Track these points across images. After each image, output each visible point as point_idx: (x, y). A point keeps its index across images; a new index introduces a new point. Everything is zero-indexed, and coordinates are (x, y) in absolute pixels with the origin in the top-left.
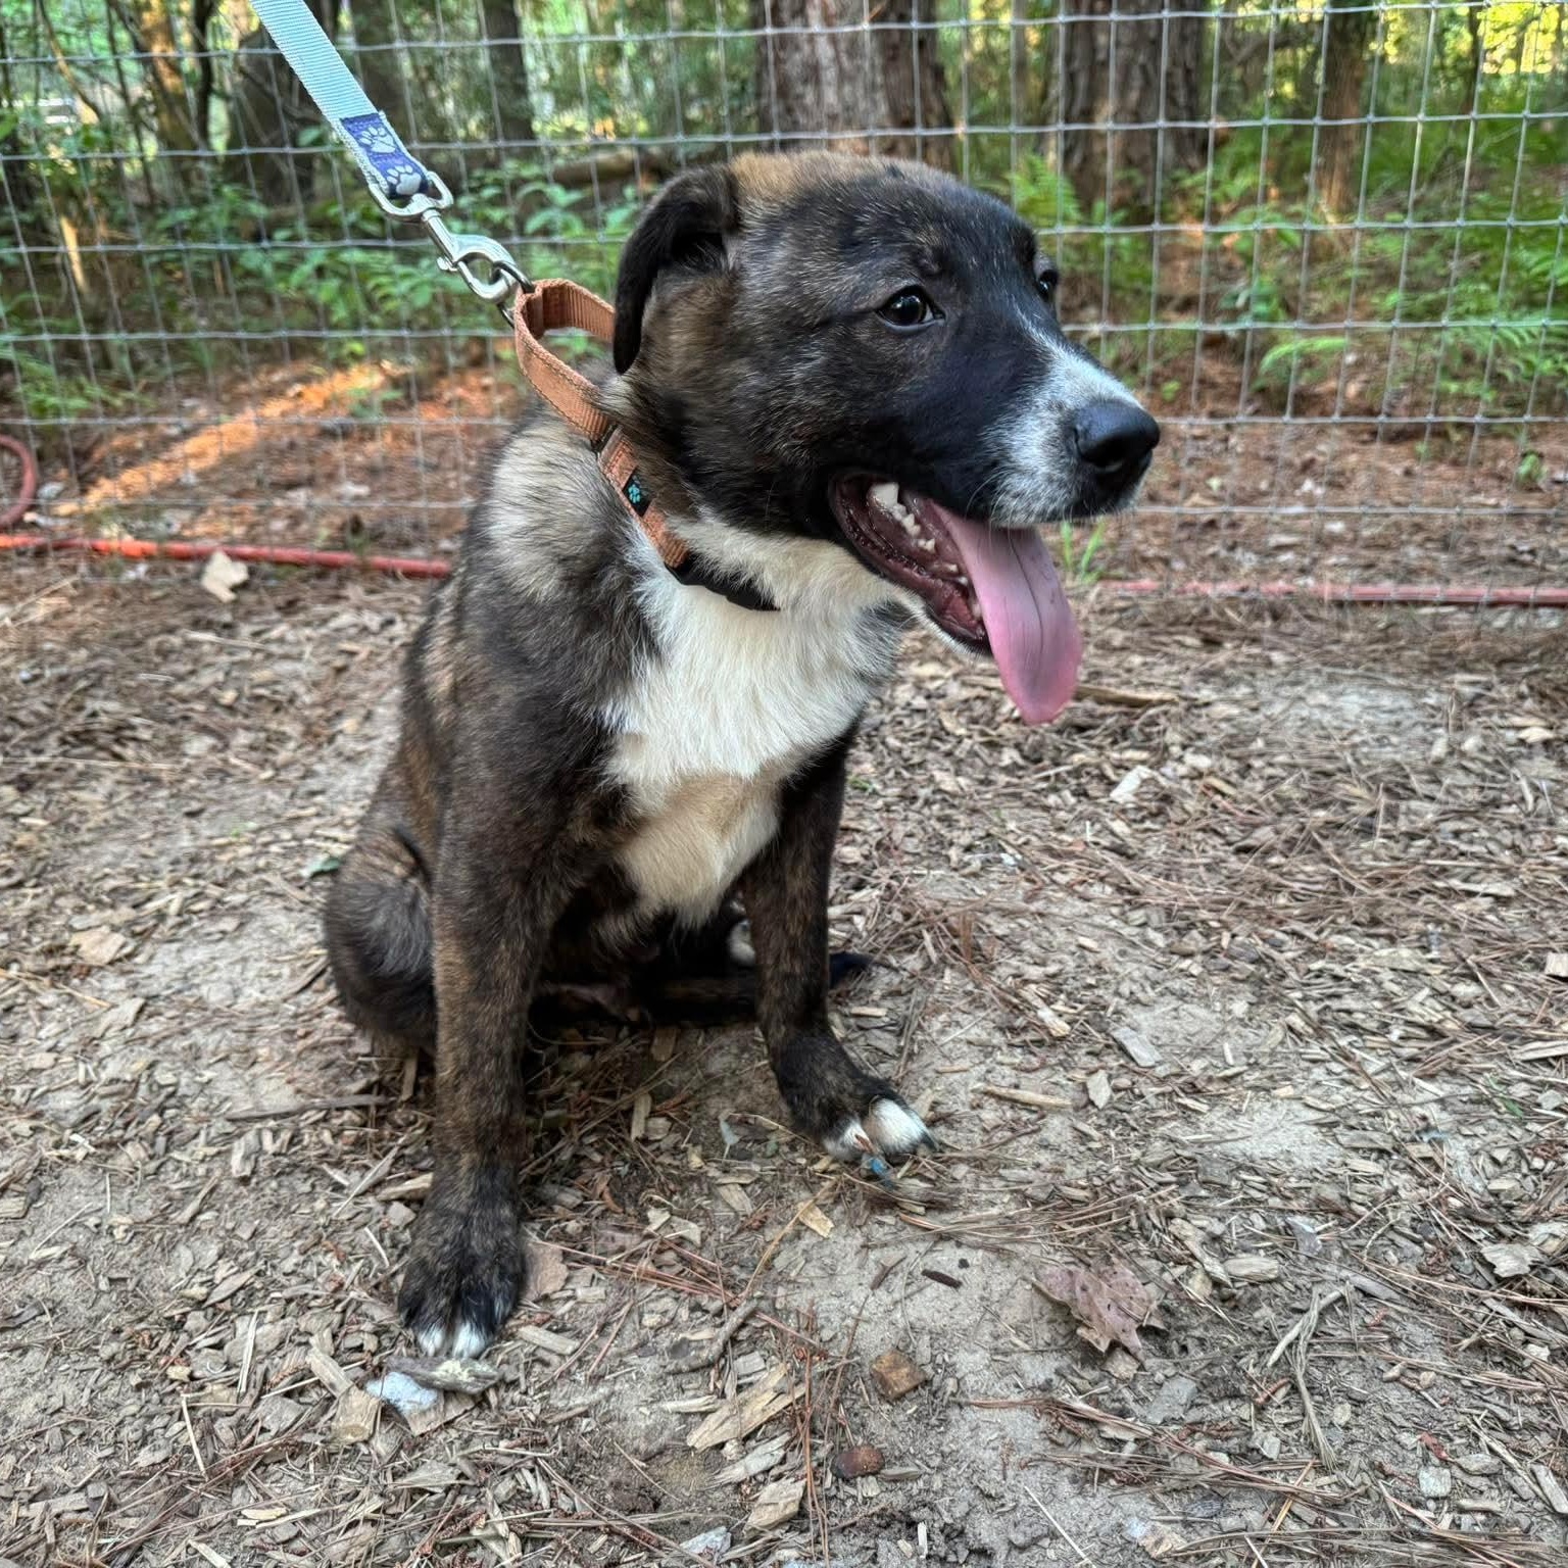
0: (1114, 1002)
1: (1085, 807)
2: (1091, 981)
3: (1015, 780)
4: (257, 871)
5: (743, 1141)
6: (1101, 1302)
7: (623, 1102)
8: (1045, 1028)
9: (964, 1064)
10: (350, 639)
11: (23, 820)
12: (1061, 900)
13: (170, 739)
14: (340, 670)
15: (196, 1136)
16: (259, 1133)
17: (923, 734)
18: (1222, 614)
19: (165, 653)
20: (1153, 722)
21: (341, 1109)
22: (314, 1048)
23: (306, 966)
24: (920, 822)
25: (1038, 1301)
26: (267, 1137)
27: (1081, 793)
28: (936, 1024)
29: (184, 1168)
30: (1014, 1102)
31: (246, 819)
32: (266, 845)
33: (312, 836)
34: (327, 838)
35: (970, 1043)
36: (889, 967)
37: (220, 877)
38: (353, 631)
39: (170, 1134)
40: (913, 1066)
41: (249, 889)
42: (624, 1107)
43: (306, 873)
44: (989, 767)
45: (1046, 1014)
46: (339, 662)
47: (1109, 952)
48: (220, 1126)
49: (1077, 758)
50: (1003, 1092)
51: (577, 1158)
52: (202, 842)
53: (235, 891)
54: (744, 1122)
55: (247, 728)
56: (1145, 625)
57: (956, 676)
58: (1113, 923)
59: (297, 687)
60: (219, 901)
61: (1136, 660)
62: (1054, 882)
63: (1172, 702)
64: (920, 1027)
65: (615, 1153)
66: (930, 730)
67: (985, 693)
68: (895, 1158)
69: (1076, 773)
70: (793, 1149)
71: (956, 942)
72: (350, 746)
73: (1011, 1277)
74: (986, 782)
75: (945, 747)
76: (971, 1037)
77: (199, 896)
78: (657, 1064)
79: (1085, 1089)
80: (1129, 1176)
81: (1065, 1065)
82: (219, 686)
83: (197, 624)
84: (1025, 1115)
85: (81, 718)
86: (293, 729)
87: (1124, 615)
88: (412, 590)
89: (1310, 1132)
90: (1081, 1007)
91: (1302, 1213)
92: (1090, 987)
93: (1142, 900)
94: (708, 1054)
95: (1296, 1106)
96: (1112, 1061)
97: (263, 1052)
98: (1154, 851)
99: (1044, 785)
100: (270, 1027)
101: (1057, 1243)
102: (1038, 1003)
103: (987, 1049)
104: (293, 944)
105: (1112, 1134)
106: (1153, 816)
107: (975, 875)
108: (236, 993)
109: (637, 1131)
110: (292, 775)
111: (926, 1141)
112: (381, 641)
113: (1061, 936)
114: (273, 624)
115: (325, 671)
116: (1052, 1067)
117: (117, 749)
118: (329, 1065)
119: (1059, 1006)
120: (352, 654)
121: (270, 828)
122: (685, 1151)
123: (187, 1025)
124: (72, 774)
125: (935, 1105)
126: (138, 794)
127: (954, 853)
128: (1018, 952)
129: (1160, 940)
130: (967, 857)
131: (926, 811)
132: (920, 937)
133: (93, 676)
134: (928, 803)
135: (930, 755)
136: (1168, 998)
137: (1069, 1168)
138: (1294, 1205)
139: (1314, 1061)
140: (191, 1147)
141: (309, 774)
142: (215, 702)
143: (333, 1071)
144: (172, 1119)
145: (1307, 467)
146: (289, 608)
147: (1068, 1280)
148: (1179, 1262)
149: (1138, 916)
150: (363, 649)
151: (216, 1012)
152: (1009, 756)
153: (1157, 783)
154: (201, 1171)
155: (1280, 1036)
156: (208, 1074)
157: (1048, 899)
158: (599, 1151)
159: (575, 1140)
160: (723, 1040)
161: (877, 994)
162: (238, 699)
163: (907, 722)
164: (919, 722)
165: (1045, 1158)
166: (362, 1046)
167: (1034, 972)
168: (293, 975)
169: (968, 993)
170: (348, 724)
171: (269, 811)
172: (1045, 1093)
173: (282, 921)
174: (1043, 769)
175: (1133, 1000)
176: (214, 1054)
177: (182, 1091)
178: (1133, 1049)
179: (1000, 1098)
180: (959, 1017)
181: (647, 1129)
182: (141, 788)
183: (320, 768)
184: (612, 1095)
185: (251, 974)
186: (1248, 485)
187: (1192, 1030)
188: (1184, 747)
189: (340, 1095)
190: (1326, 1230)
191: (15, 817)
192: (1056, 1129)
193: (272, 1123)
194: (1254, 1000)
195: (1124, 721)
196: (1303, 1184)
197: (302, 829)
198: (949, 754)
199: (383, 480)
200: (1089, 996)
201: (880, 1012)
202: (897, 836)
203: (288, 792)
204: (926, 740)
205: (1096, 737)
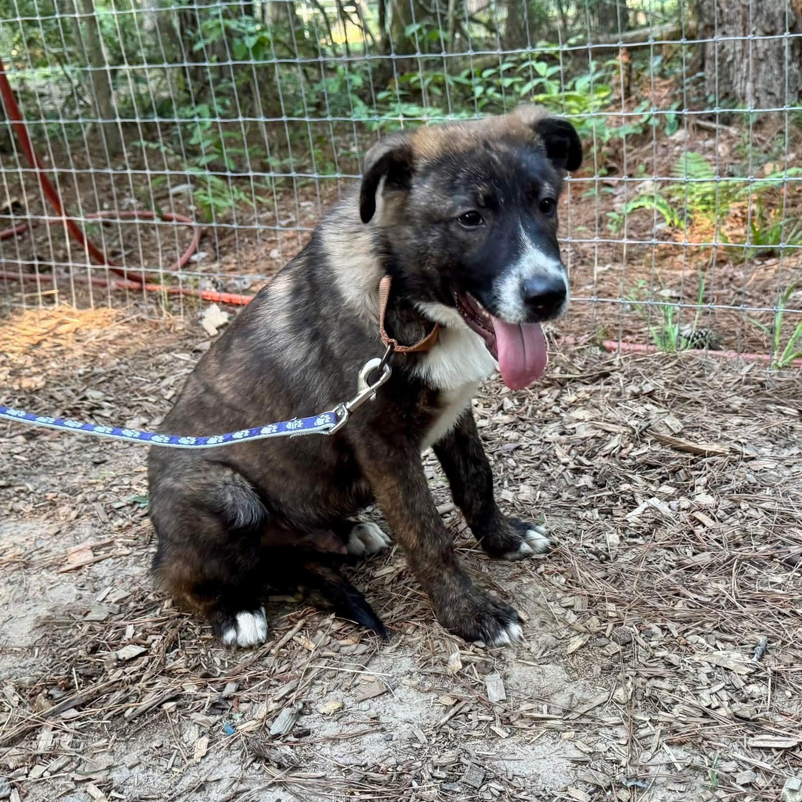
11: (16, 457)
17: (538, 459)
32: (113, 486)
33: (138, 484)
49: (624, 487)
52: (85, 480)
66: (544, 457)
67: (601, 434)
69: (616, 497)
75: (547, 470)
89: (565, 766)
99: (589, 503)
121: (122, 476)
133: (109, 376)
197: (136, 479)
204: (537, 463)
205: (653, 474)
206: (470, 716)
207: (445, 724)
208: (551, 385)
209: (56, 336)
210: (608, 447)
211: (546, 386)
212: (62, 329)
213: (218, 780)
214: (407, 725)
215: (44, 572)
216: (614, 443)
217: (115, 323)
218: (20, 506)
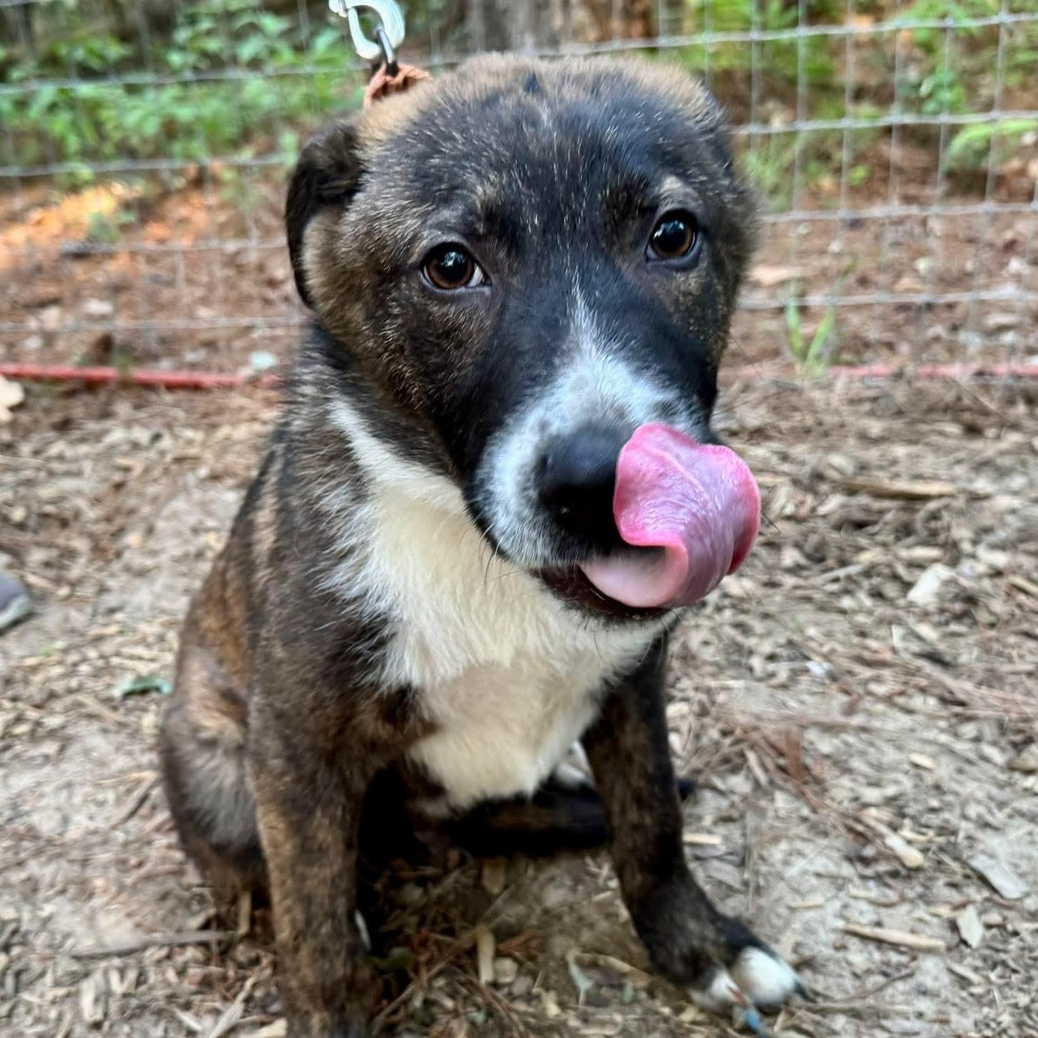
0: (965, 827)
1: (882, 610)
2: (935, 803)
3: (801, 582)
4: (70, 691)
5: (599, 986)
7: (464, 940)
8: (897, 858)
9: (817, 899)
10: (125, 454)
12: (884, 714)
14: (119, 486)
15: (42, 974)
16: (106, 973)
18: (975, 399)
20: (935, 516)
21: (183, 946)
22: (149, 878)
23: (129, 791)
24: (713, 629)
26: (114, 977)
27: (877, 595)
28: (777, 853)
29: (36, 1012)
30: (880, 943)
31: (52, 639)
32: (75, 665)
33: (118, 654)
34: (132, 657)
35: (818, 875)
36: (714, 789)
37: (38, 698)
38: (125, 448)
39: (18, 975)
40: (763, 901)
41: (66, 710)
42: (467, 946)
43: (117, 693)
44: (770, 569)
45: (895, 842)
46: (117, 477)
47: (943, 770)
48: (66, 965)
49: (866, 558)
50: (867, 931)
51: (427, 1003)
52: (13, 663)
53: (52, 713)
54: (594, 965)
55: (39, 545)
56: (899, 413)
58: (944, 738)
59: (81, 503)
60: (38, 724)
61: (900, 451)
62: (870, 693)
63: (952, 496)
64: (762, 858)
65: (466, 998)
68: (768, 1010)
69: (867, 573)
70: (651, 994)
71: (782, 762)
72: (139, 561)
74: (772, 585)
76: (820, 869)
77: (19, 719)
78: (490, 899)
79: (954, 927)
80: (1020, 1025)
81: (926, 899)
82: (10, 504)
84: (894, 958)
86: (81, 544)
87: (876, 403)
88: (176, 405)
90: (931, 833)
92: (933, 810)
93: (969, 712)
94: (542, 887)
96: (976, 893)
97: (99, 883)
98: (968, 655)
99: (835, 587)
100: (103, 856)
102: (883, 829)
103: (839, 883)
104: (114, 768)
106: (958, 617)
107: (784, 687)
108: (66, 821)
109: (486, 975)
110: (87, 591)
111: (800, 990)
112: (152, 455)
113: (891, 755)
114: (49, 443)
115: (104, 488)
116: (912, 901)
118: (164, 897)
119: (907, 833)
120: (127, 469)
121: (76, 647)
122: (538, 997)
123: (23, 855)
125: (797, 947)
127: (757, 662)
128: (848, 771)
129: (998, 756)
130: (771, 667)
131: (718, 618)
132: (742, 755)
136: (1018, 821)
137: (954, 1017)
140: (39, 987)
141: (103, 590)
142: (7, 519)
143: (170, 903)
144: (19, 958)
145: (1010, 247)
146: (64, 426)
149: (969, 730)
150: (137, 463)
151: (50, 842)
152: (790, 557)
153: (957, 583)
154: (53, 1014)
156: (48, 909)
157: (869, 714)
158: (452, 996)
159: (425, 983)
160: (553, 870)
161: (708, 821)
162: (27, 517)
165: (925, 1005)
166: (192, 876)
167: (871, 795)
168: (119, 801)
169: (804, 820)
170: (133, 539)
171: (73, 631)
172: (913, 931)
173: (100, 744)
174: (830, 569)
175: (982, 824)
176: (52, 886)
177: (24, 927)
178: (996, 880)
179: (864, 938)
180: (799, 845)
181: (496, 972)
183: (111, 583)
184: (451, 932)
185: (77, 800)
186: (954, 267)
188: (975, 542)
189: (179, 931)
192: (931, 971)
193: (117, 962)
195: (905, 517)
197: (107, 648)
199: (124, 298)
200: (935, 820)
201: (715, 840)
203: (89, 610)
205: (878, 533)
210: (777, 507)
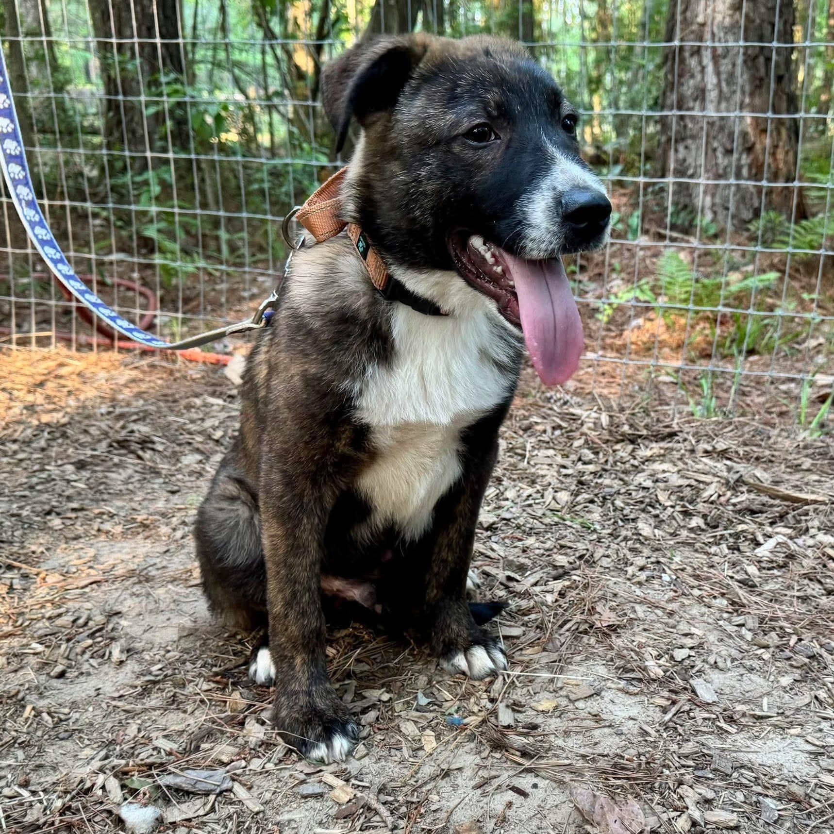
1: (734, 556)
3: (694, 536)
6: (611, 818)
8: (647, 672)
11: (73, 484)
12: (691, 606)
13: (174, 453)
17: (642, 502)
19: (188, 407)
20: (805, 514)
24: (617, 550)
25: (575, 814)
27: (735, 548)
44: (679, 526)
45: (652, 664)
49: (740, 527)
52: (170, 506)
57: (679, 471)
61: (814, 478)
62: (690, 594)
66: (647, 500)
67: (694, 483)
69: (736, 536)
73: (562, 798)
75: (654, 512)
82: (215, 428)
83: (213, 394)
85: (124, 433)
89: (803, 757)
91: (774, 798)
93: (745, 611)
95: (800, 741)
99: (711, 540)
101: (601, 785)
102: (648, 657)
105: (665, 735)
106: (780, 567)
107: (640, 584)
117: (140, 453)
119: (661, 662)
124: (110, 464)
126: (145, 479)
127: (630, 570)
129: (749, 636)
130: (639, 573)
131: (623, 544)
133: (141, 414)
134: (626, 539)
135: (643, 515)
136: (740, 669)
138: (770, 793)
139: (825, 718)
142: (210, 437)
147: (592, 799)
148: (676, 810)
149: (739, 620)
152: (696, 522)
153: (788, 547)
155: (807, 701)
157: (682, 603)
162: (223, 436)
163: (634, 493)
164: (641, 494)
174: (716, 531)
175: (715, 665)
178: (700, 692)
182: (148, 476)
187: (747, 689)
188: (820, 530)
190: (785, 809)
191: (68, 481)
194: (799, 678)
195: (785, 510)
196: (783, 783)
198: (657, 516)
202: (597, 556)
204: (643, 506)
205: (761, 518)
206: (692, 714)
207: (670, 720)
208: (623, 441)
209: (58, 377)
210: (706, 495)
211: (618, 442)
212: (63, 371)
213: (460, 769)
214: (631, 722)
215: (170, 586)
216: (710, 491)
217: (122, 368)
218: (107, 526)
